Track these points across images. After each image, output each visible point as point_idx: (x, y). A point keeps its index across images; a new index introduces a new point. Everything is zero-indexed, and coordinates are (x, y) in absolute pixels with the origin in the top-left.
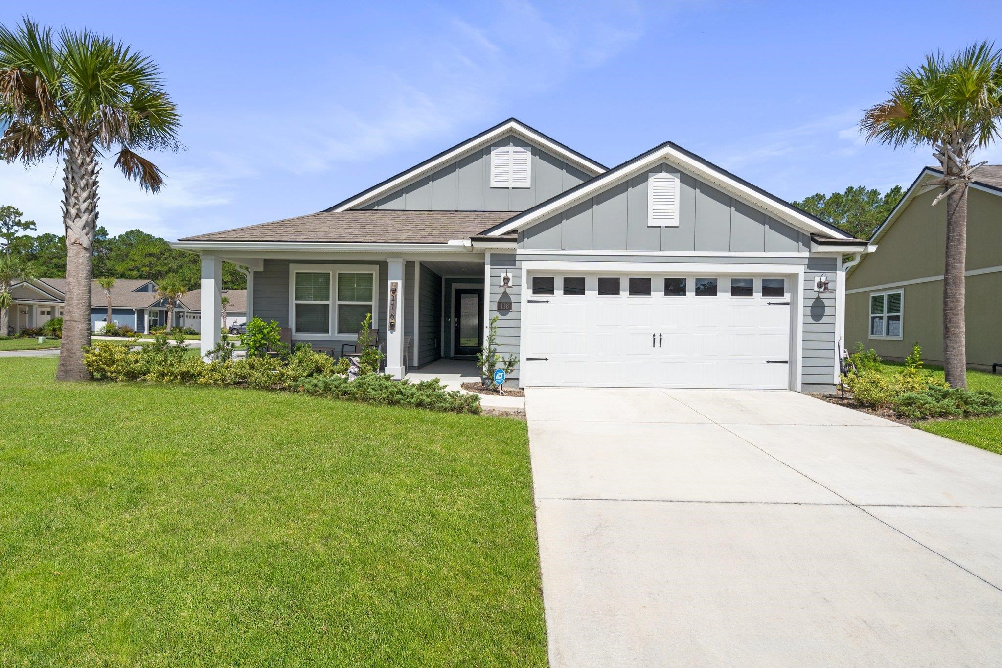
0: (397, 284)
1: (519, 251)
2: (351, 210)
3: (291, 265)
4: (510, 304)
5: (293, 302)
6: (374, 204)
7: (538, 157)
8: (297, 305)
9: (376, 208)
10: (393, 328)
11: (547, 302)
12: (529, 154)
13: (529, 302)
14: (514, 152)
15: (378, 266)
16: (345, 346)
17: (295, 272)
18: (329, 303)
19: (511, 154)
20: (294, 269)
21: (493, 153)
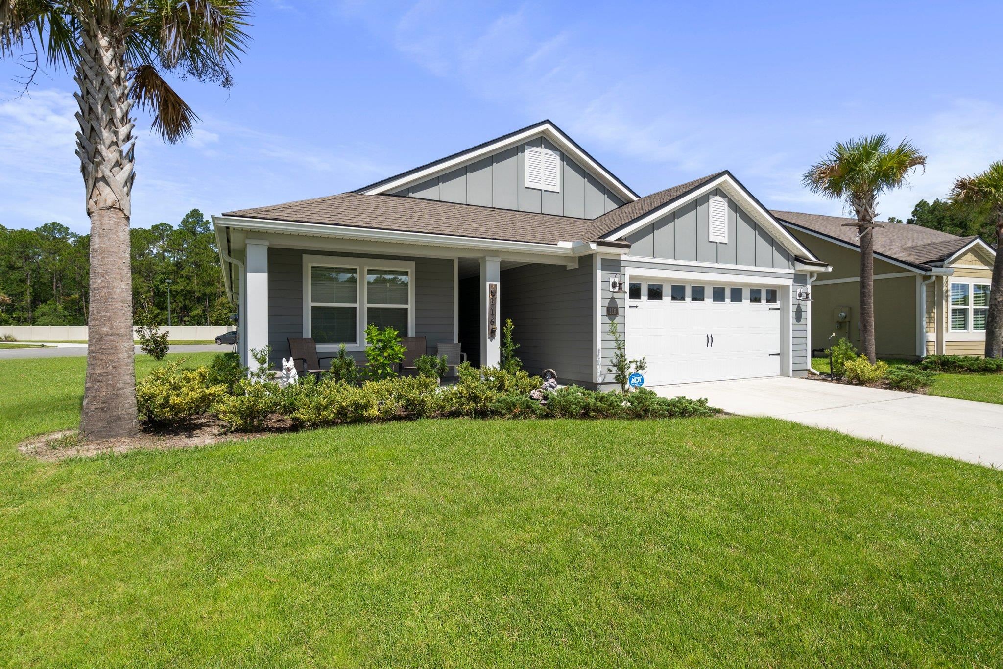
0: (495, 285)
1: (623, 258)
2: (382, 194)
3: (305, 257)
4: (617, 309)
5: (308, 304)
6: (408, 190)
7: (565, 163)
8: (314, 308)
9: (411, 195)
10: (493, 334)
11: (637, 307)
12: (558, 158)
13: (630, 307)
14: (545, 154)
15: (413, 263)
17: (310, 265)
18: (357, 305)
19: (543, 154)
20: (309, 263)
21: (527, 152)
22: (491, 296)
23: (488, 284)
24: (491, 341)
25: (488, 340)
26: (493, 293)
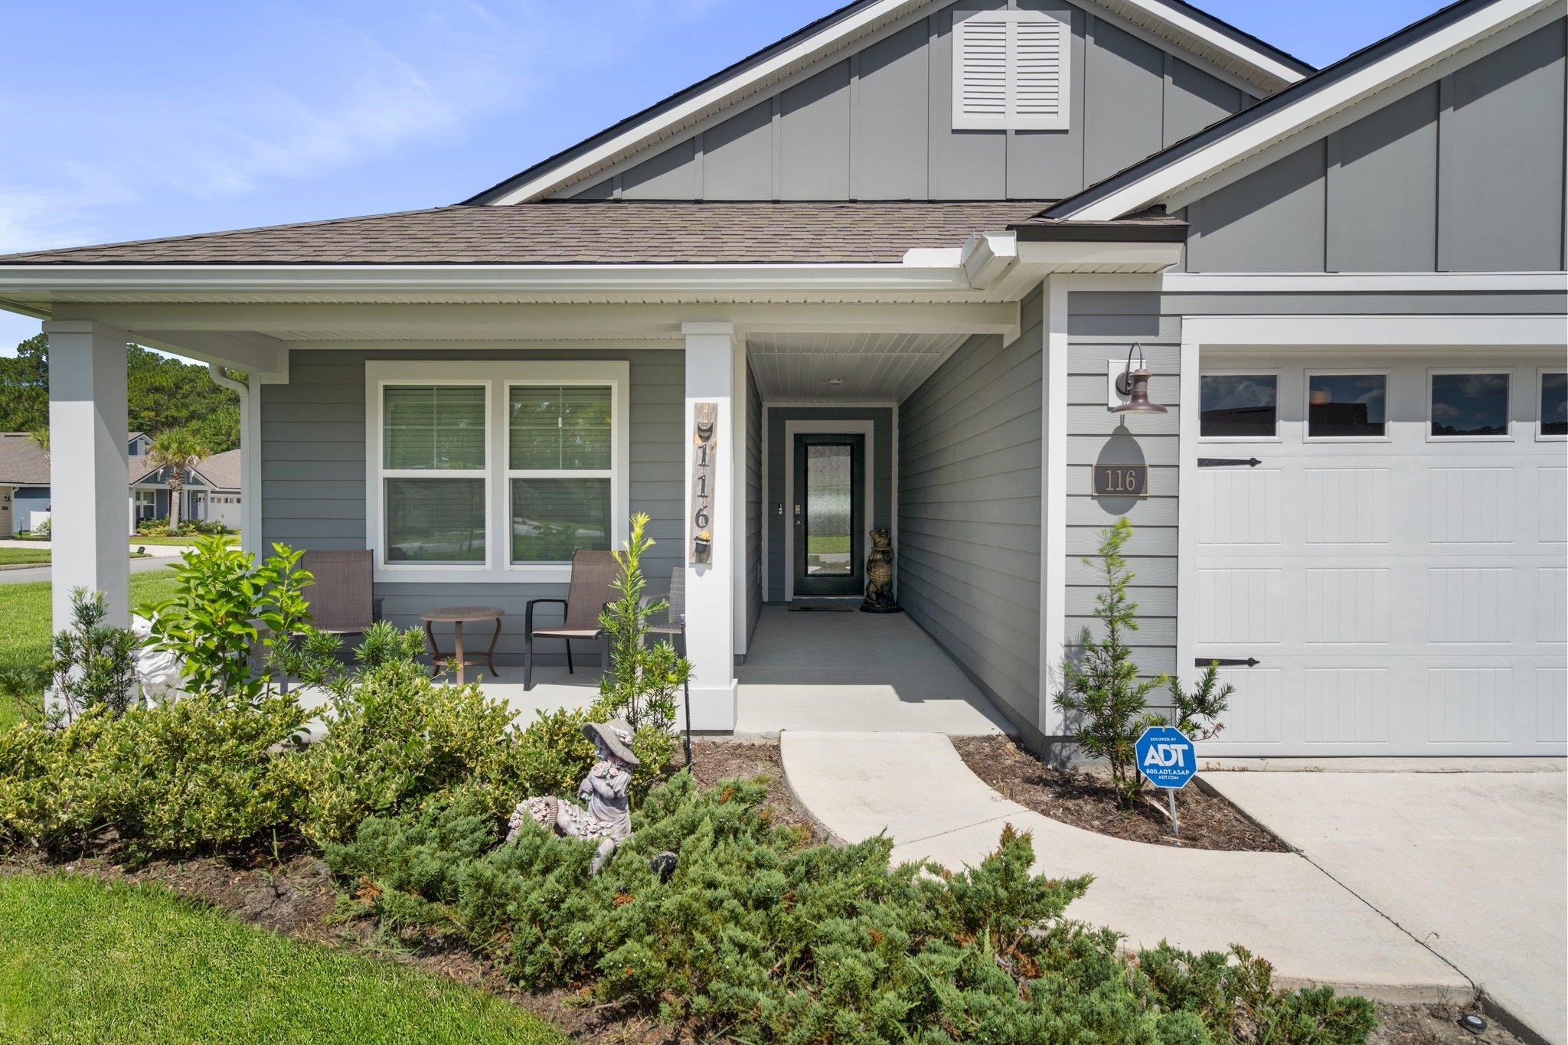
0: (714, 408)
1: (1171, 282)
2: (544, 199)
3: (370, 365)
4: (1140, 473)
5: (377, 473)
6: (611, 184)
7: (1090, 39)
8: (390, 483)
9: (617, 194)
10: (704, 556)
11: (1253, 462)
12: (1065, 29)
13: (1203, 463)
14: (1021, 24)
15: (625, 365)
16: (536, 607)
17: (381, 384)
18: (485, 473)
19: (1012, 29)
20: (379, 377)
21: (958, 28)
22: (700, 442)
23: (690, 403)
24: (700, 574)
25: (690, 572)
26: (706, 433)
